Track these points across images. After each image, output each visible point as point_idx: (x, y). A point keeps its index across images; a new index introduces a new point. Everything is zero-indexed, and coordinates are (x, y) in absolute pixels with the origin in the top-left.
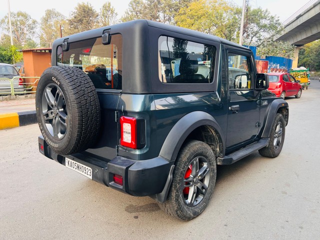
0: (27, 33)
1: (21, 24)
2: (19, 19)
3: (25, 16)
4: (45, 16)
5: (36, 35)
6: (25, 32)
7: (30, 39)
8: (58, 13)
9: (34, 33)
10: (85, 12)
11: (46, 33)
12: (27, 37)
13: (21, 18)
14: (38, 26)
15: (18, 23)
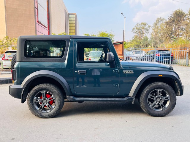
0: (145, 33)
1: (142, 29)
2: (141, 26)
3: (145, 24)
4: (155, 22)
5: (149, 33)
6: (144, 33)
7: (146, 36)
8: (163, 19)
9: (148, 32)
10: (177, 15)
11: (154, 31)
12: (145, 35)
13: (143, 26)
14: (151, 28)
15: (141, 28)
